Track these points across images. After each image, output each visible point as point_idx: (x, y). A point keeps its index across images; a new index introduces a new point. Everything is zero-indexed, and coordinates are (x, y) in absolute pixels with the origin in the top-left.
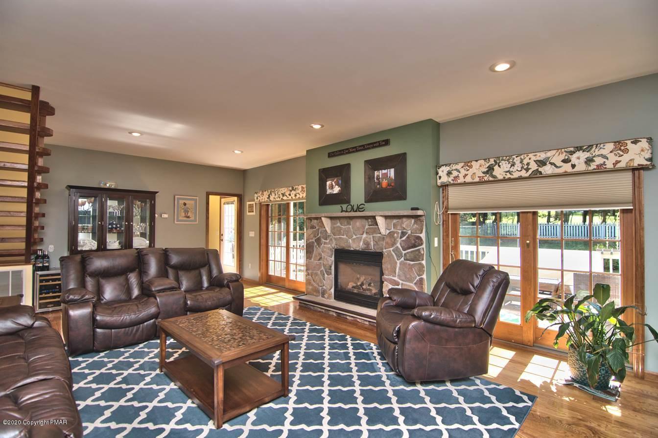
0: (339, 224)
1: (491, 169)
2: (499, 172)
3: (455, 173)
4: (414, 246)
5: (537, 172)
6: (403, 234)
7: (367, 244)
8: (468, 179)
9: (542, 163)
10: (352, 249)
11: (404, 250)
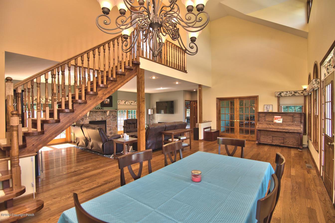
0: (92, 113)
1: (125, 102)
2: (126, 103)
3: (120, 102)
4: (115, 118)
5: (131, 104)
6: (112, 115)
7: (103, 118)
8: (122, 104)
9: (132, 103)
10: (97, 120)
11: (113, 118)
